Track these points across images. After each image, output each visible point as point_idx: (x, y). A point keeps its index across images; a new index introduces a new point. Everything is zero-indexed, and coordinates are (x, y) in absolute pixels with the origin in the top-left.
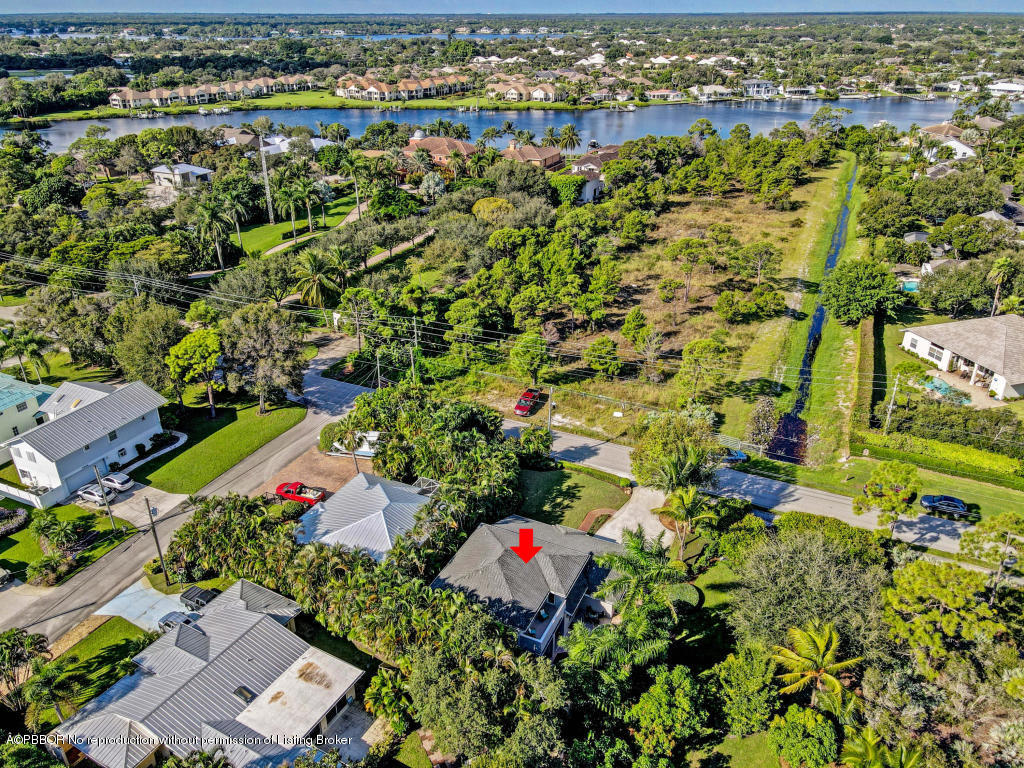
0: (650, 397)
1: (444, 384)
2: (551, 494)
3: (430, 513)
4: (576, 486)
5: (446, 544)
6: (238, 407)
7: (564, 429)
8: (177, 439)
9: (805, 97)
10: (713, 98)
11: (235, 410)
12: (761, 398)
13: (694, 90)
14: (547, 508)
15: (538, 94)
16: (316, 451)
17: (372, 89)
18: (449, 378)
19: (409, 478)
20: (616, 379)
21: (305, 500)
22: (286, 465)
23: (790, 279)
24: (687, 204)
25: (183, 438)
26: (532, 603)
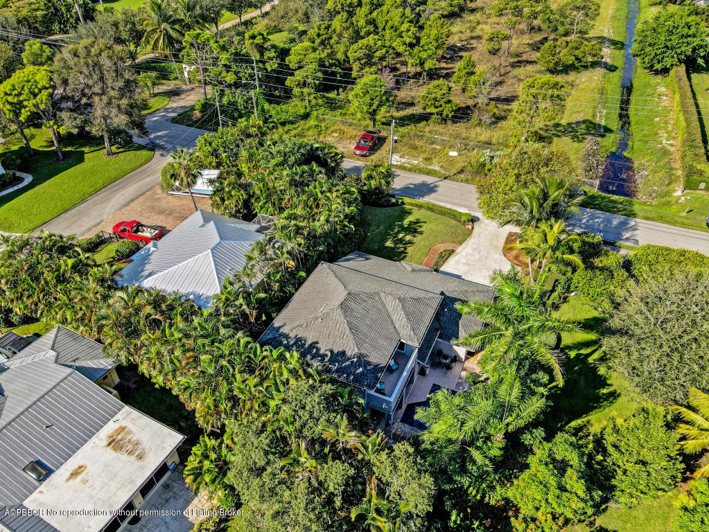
0: (483, 138)
1: (287, 128)
2: (393, 230)
5: (283, 285)
6: (86, 149)
7: (402, 168)
8: (21, 180)
11: (83, 153)
12: (589, 138)
14: (389, 244)
16: (159, 191)
18: (292, 123)
19: (249, 216)
20: (449, 122)
21: (142, 239)
22: (127, 204)
23: (599, 38)
25: (28, 179)
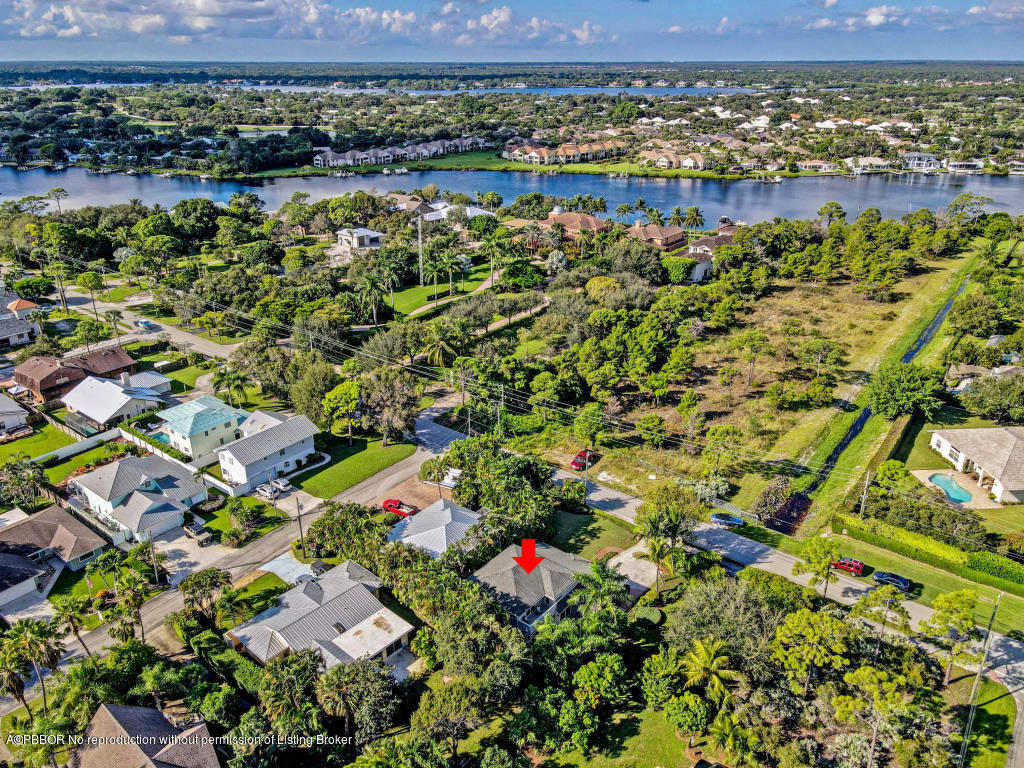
0: (683, 467)
1: (523, 438)
2: (578, 532)
3: (476, 531)
4: (600, 528)
5: (484, 555)
6: (369, 439)
7: (606, 484)
8: (323, 459)
9: (970, 172)
10: (868, 170)
11: (366, 442)
12: (778, 477)
13: (849, 162)
14: (572, 541)
15: (688, 162)
16: (417, 479)
17: (533, 154)
18: (528, 434)
19: (474, 505)
20: (660, 448)
21: (401, 513)
22: (394, 487)
23: (856, 372)
24: (791, 289)
25: (328, 458)
26: (530, 600)
